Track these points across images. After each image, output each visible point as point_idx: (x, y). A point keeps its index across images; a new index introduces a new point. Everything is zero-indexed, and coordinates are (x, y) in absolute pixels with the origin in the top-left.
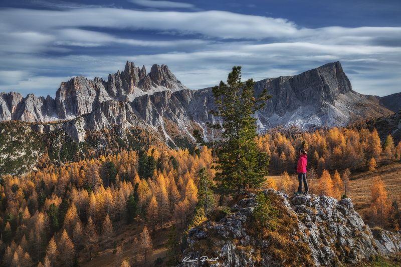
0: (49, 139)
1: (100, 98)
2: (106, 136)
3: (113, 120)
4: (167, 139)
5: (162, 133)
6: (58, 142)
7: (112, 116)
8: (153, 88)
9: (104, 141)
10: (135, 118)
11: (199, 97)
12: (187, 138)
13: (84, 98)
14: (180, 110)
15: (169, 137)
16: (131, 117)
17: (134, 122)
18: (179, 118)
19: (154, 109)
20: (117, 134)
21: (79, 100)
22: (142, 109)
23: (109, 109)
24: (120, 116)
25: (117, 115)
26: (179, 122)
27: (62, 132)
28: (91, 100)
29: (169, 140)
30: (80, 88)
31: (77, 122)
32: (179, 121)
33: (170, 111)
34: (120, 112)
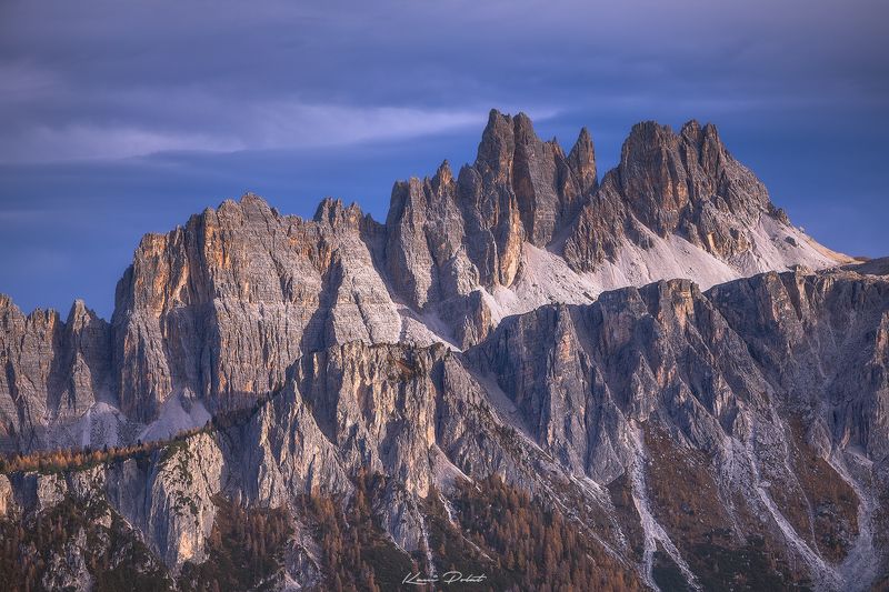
0: (32, 550)
1: (337, 312)
2: (319, 532)
3: (362, 445)
4: (651, 549)
5: (626, 510)
6: (70, 567)
7: (355, 428)
8: (628, 247)
9: (308, 561)
10: (481, 437)
11: (853, 314)
12: (760, 543)
13: (256, 313)
14: (738, 387)
15: (662, 535)
16: (460, 429)
17: (472, 455)
18: (729, 433)
19: (592, 385)
20: (377, 520)
21: (225, 324)
22: (530, 382)
23: (343, 393)
24: (400, 427)
25: (381, 419)
26: (728, 453)
27: (98, 510)
28: (293, 320)
29: (660, 555)
30: (234, 262)
31: (172, 464)
32: (727, 445)
33: (685, 390)
34: (400, 404)
